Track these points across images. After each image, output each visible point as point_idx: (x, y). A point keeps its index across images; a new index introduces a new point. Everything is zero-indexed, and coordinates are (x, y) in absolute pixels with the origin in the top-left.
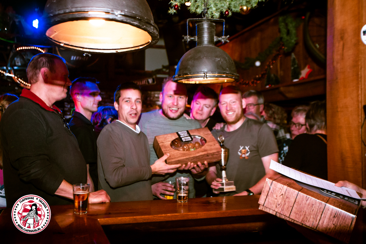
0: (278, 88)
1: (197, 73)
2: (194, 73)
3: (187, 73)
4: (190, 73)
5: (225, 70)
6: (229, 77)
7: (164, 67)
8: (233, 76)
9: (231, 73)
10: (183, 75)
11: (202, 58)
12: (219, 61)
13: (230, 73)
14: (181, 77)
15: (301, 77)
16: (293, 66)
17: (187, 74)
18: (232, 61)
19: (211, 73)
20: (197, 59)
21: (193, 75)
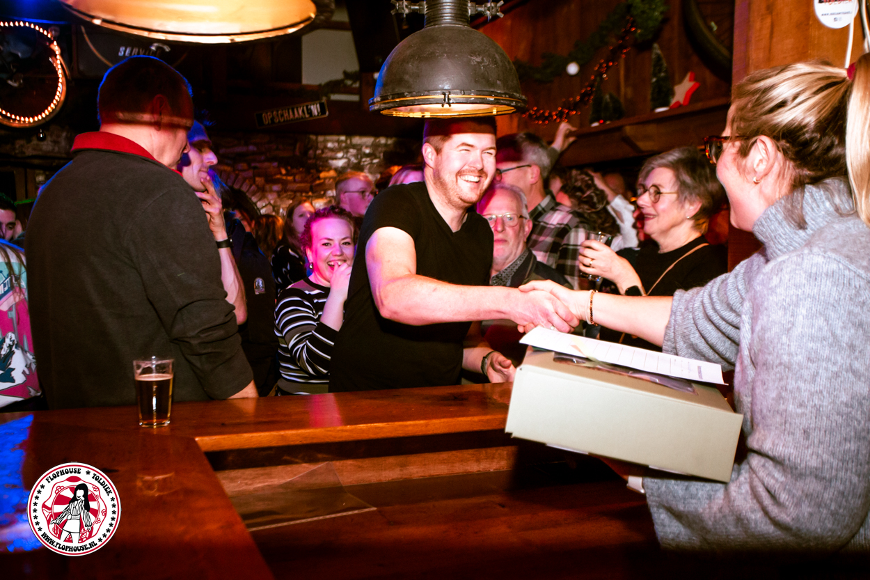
0: (620, 129)
1: (426, 93)
2: (419, 92)
3: (403, 93)
4: (409, 93)
5: (493, 85)
6: (502, 101)
7: (347, 75)
8: (512, 101)
9: (508, 92)
10: (393, 98)
11: (438, 56)
12: (478, 62)
13: (505, 94)
14: (388, 103)
15: (673, 101)
16: (655, 75)
17: (402, 95)
18: (509, 62)
19: (461, 93)
20: (426, 57)
21: (417, 98)
